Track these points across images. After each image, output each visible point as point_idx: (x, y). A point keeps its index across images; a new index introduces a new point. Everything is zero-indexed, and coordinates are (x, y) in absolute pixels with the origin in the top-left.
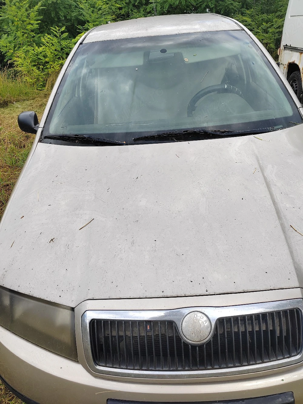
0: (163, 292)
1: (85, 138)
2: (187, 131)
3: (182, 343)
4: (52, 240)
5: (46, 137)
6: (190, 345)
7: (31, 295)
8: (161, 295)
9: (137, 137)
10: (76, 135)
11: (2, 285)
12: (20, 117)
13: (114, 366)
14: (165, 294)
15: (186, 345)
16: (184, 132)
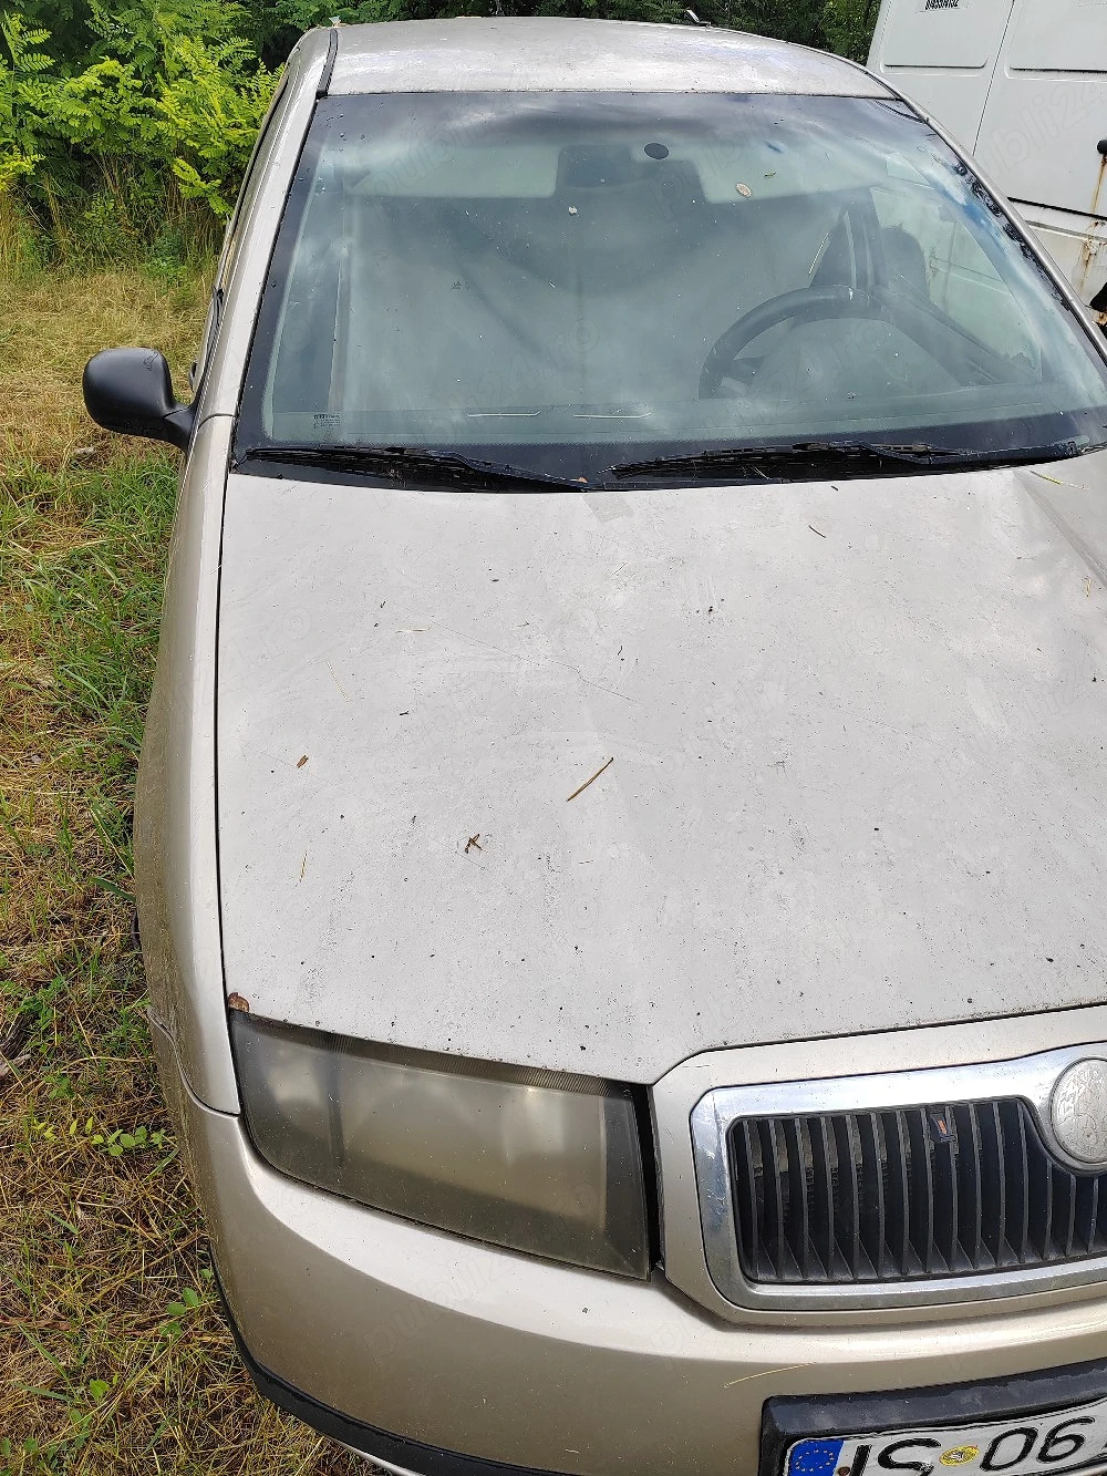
0: (970, 1001)
1: (429, 459)
2: (803, 447)
3: (1049, 1171)
4: (472, 841)
5: (252, 455)
6: (1073, 1177)
7: (457, 1053)
8: (967, 1011)
9: (625, 462)
10: (393, 449)
11: (313, 1026)
12: (95, 372)
13: (811, 1279)
14: (980, 1008)
15: (1061, 1176)
16: (795, 447)
